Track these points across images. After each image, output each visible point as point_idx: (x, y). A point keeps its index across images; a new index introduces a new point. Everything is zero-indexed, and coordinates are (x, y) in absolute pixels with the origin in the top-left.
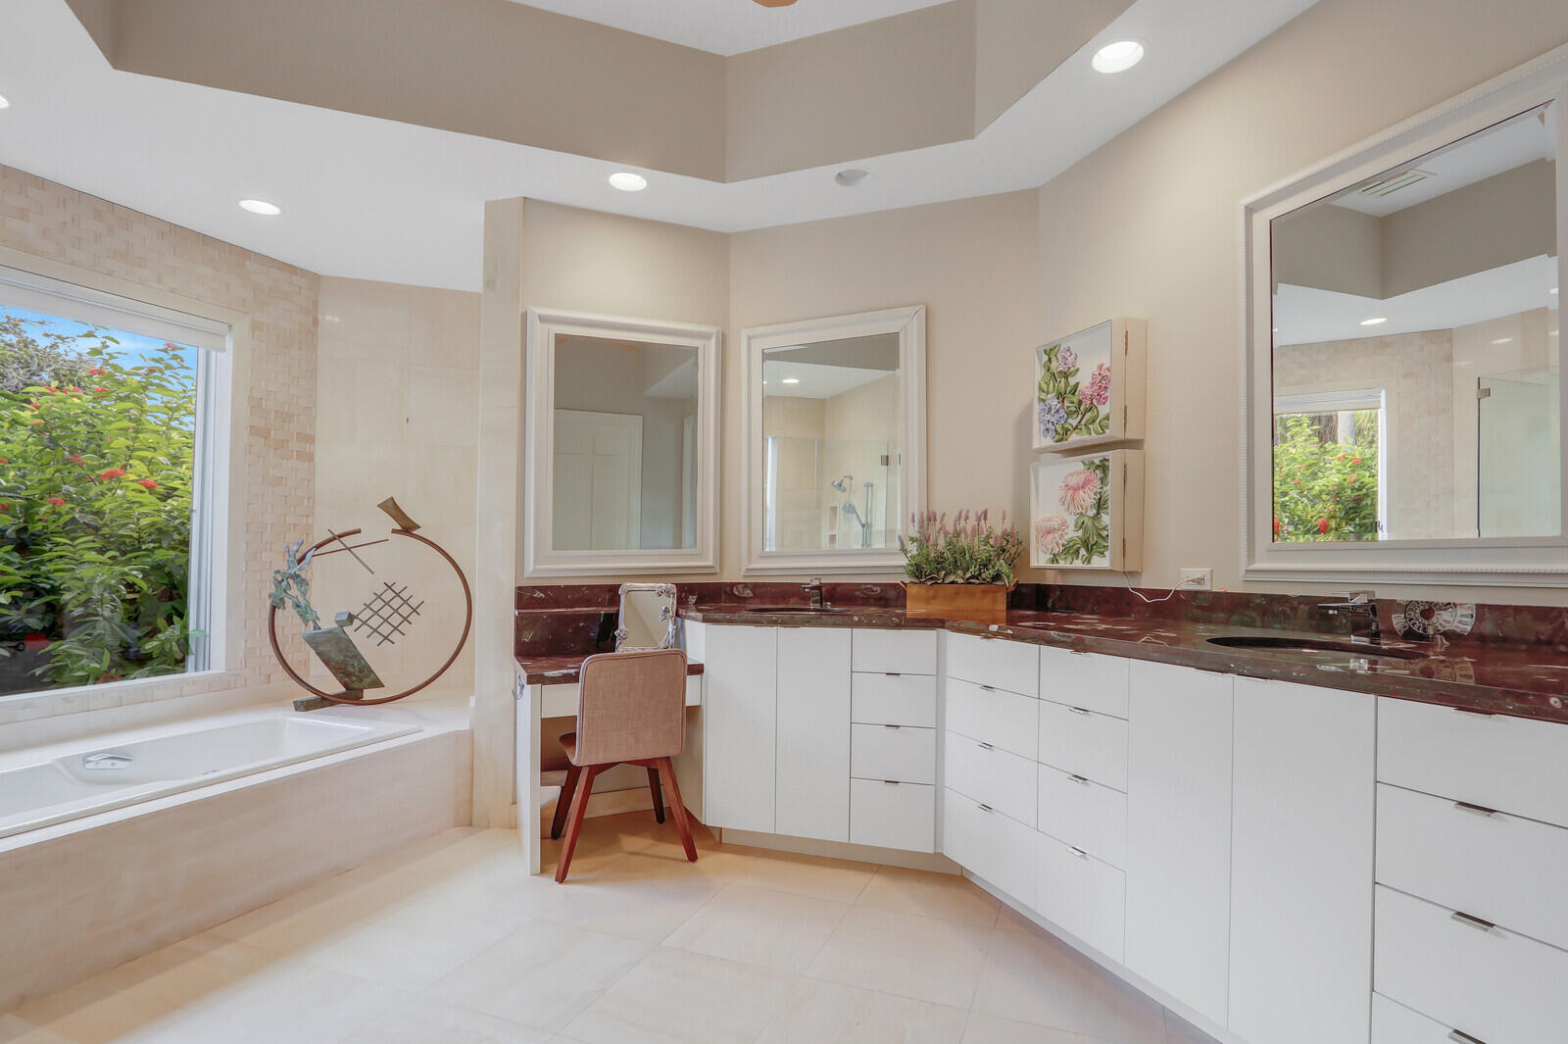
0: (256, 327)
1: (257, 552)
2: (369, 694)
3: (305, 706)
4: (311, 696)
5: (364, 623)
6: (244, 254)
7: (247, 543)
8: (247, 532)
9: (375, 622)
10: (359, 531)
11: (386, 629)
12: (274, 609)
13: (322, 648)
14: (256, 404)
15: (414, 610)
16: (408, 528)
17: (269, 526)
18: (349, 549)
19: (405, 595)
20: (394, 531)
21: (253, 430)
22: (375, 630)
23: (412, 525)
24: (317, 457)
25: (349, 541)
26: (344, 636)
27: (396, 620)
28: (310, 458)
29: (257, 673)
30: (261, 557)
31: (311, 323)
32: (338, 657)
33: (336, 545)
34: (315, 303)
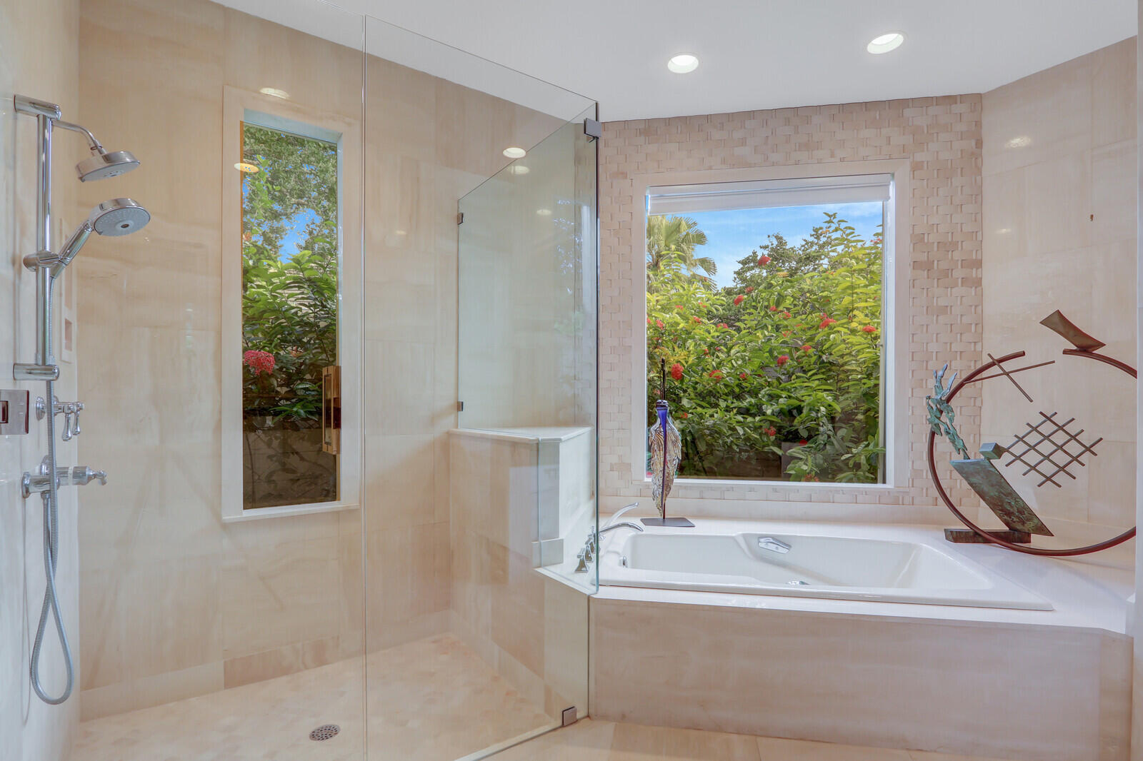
0: (916, 167)
1: (922, 380)
2: (1037, 541)
3: (956, 537)
4: (964, 527)
5: (1018, 458)
6: (903, 103)
7: (913, 371)
8: (913, 360)
9: (1032, 458)
10: (1023, 354)
11: (1047, 468)
12: (933, 434)
13: (973, 480)
14: (918, 240)
15: (1088, 449)
16: (1086, 347)
17: (934, 354)
18: (1007, 374)
19: (1072, 429)
20: (1065, 352)
21: (916, 265)
22: (1033, 468)
23: (1089, 343)
24: (984, 282)
25: (1007, 366)
26: (993, 470)
27: (1060, 458)
28: (978, 283)
29: (925, 494)
30: (926, 385)
31: (974, 147)
32: (993, 493)
33: (995, 370)
34: (978, 124)
